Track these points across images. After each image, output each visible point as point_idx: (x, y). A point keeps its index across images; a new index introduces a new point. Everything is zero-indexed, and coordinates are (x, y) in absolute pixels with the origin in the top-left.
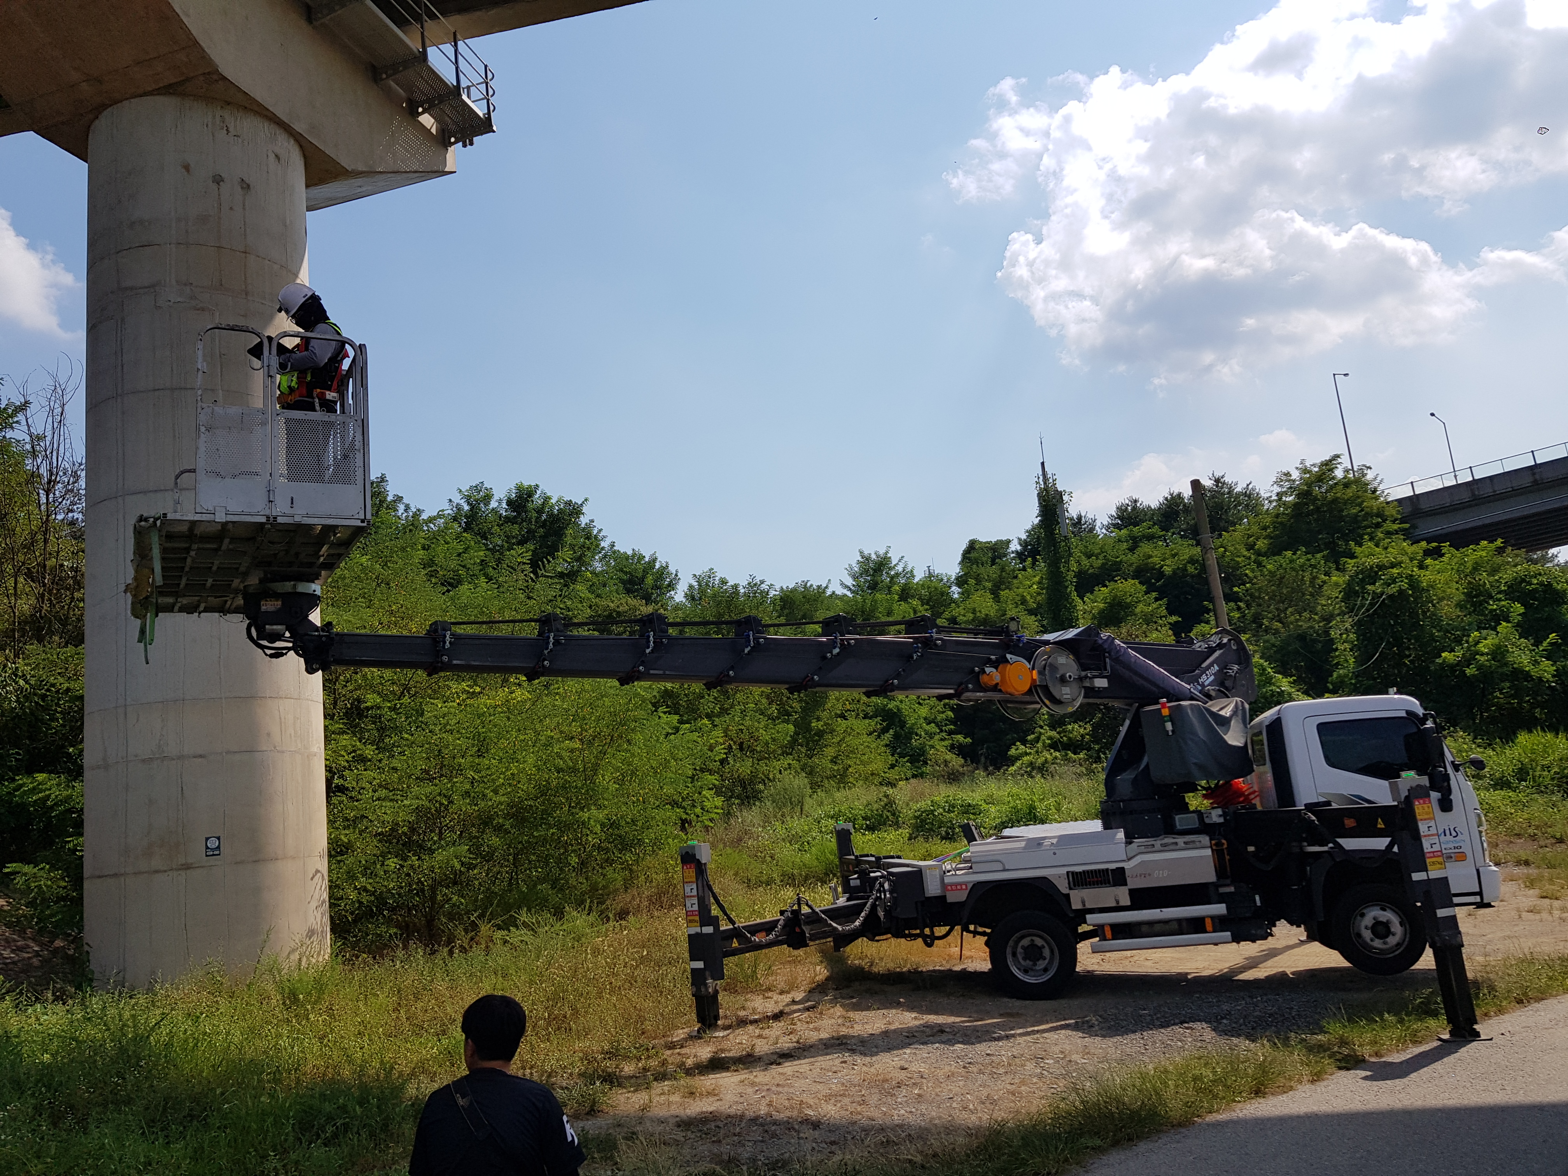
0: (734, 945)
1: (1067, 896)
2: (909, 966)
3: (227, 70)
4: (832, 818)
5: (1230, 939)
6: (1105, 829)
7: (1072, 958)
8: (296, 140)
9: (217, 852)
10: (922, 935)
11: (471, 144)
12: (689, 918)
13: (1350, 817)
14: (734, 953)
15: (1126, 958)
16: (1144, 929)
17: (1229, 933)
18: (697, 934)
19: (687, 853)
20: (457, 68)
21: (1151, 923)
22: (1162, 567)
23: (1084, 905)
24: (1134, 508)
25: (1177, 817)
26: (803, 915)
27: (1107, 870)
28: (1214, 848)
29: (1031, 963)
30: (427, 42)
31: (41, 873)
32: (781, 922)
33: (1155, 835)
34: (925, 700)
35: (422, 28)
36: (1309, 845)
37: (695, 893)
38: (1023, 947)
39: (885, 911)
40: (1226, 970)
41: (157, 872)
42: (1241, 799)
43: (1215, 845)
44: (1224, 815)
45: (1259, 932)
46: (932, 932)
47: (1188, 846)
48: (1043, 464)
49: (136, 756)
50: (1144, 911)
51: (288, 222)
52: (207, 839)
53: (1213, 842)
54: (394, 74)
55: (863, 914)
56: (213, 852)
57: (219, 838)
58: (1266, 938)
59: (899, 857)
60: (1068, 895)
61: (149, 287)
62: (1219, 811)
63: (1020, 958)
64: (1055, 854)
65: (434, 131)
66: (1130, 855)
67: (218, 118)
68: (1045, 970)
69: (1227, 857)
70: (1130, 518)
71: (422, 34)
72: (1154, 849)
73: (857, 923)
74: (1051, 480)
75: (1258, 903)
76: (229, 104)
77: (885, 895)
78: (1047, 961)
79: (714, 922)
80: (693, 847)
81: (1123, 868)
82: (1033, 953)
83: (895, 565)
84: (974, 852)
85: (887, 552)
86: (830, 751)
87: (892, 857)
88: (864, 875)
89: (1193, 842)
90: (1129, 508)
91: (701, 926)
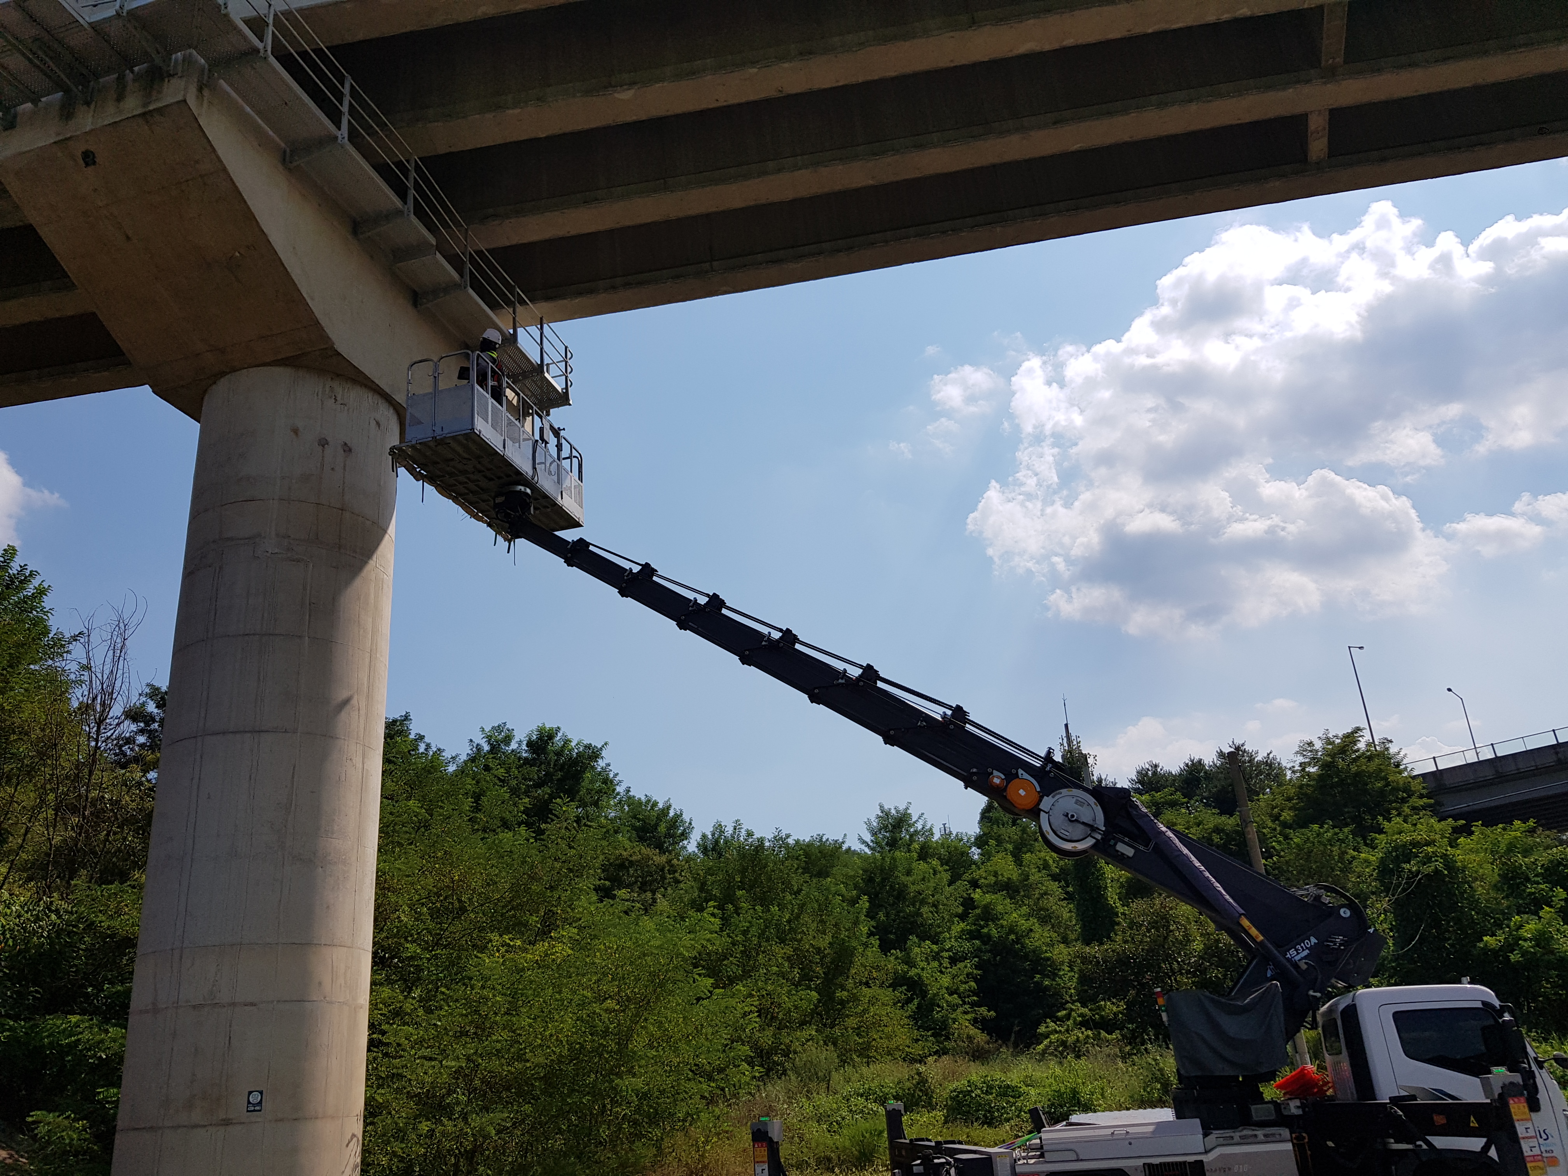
3: (342, 347)
6: (1177, 1118)
8: (395, 409)
9: (258, 1108)
13: (1439, 1113)
19: (759, 1130)
20: (542, 349)
24: (1155, 773)
25: (1253, 1107)
27: (1185, 1162)
28: (1295, 1141)
30: (518, 325)
33: (1233, 1127)
34: (946, 968)
35: (514, 313)
36: (1396, 1142)
41: (196, 1126)
42: (1316, 1090)
43: (1296, 1138)
44: (1302, 1107)
47: (1269, 1139)
48: (1066, 726)
49: (187, 1001)
51: (382, 483)
52: (250, 1093)
53: (1294, 1135)
56: (255, 1108)
57: (261, 1093)
59: (960, 1143)
61: (249, 538)
62: (1297, 1103)
64: (1130, 1143)
65: (514, 402)
66: (1208, 1148)
67: (327, 389)
69: (1309, 1152)
70: (1150, 782)
71: (514, 319)
72: (1232, 1142)
74: (1075, 743)
76: (338, 375)
80: (765, 1123)
81: (1202, 1161)
83: (915, 822)
84: (1045, 1140)
85: (907, 808)
86: (852, 1022)
87: (953, 1142)
88: (927, 1161)
89: (1273, 1135)
90: (1150, 773)
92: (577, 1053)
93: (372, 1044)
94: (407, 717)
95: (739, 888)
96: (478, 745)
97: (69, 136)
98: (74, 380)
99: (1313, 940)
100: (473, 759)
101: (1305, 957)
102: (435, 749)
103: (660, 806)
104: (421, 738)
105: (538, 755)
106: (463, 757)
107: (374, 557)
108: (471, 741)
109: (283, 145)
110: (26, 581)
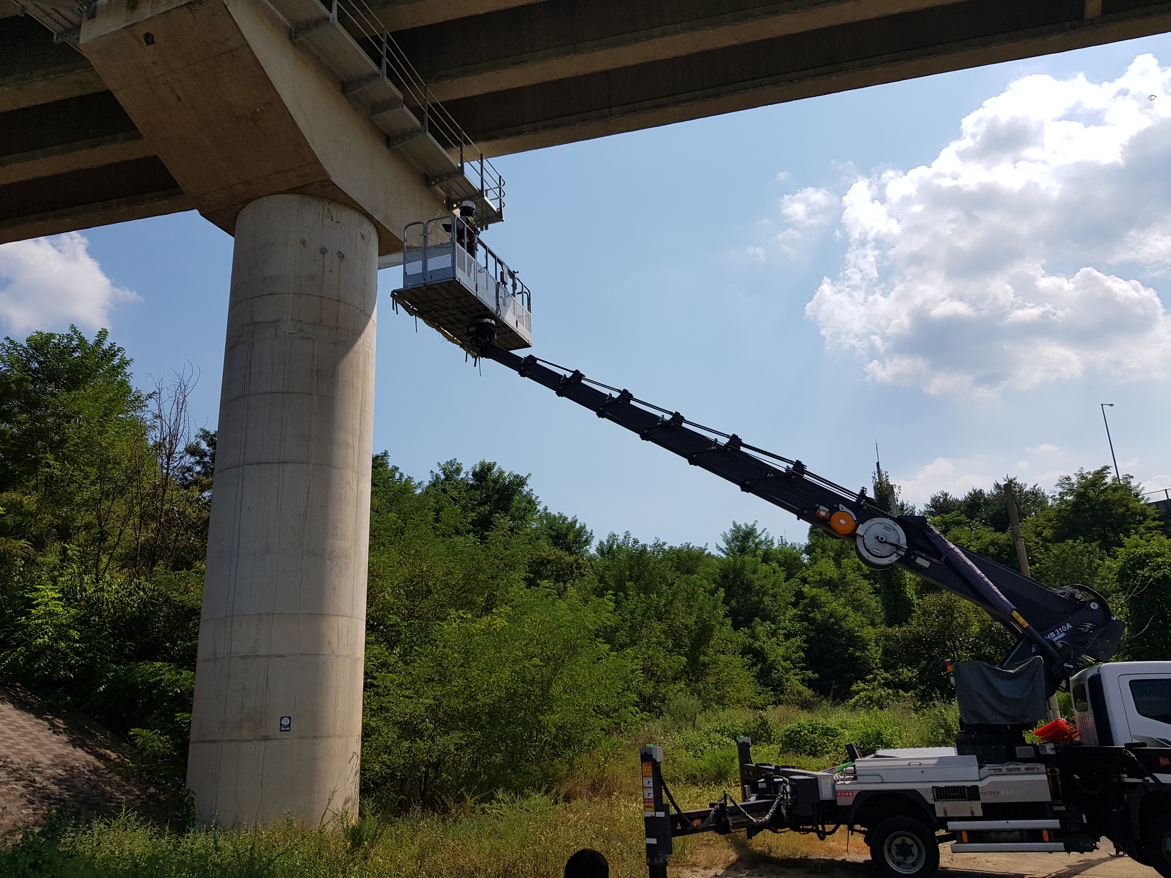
0: (678, 828)
1: (933, 806)
2: (799, 854)
3: (334, 179)
4: (718, 732)
5: (1063, 849)
6: (959, 754)
7: (935, 855)
8: (375, 226)
10: (817, 831)
11: (487, 228)
12: (646, 804)
13: (1164, 757)
14: (679, 834)
15: (970, 859)
16: (993, 836)
17: (1062, 844)
18: (652, 817)
19: (646, 753)
20: (482, 178)
21: (998, 831)
22: (968, 547)
23: (946, 814)
24: (945, 500)
25: (1017, 748)
26: (728, 808)
27: (964, 787)
28: (1049, 774)
29: (903, 858)
30: (464, 160)
31: (155, 737)
32: (712, 813)
33: (1002, 762)
34: (782, 642)
35: (461, 151)
36: (1128, 777)
37: (651, 785)
38: (896, 845)
39: (787, 809)
40: (1054, 875)
41: (245, 740)
42: (1066, 737)
43: (1050, 772)
44: (1056, 748)
45: (1086, 845)
46: (823, 828)
47: (1029, 771)
48: (878, 464)
49: (237, 653)
50: (994, 822)
51: (367, 280)
53: (1048, 770)
54: (440, 182)
55: (771, 811)
58: (1091, 851)
59: (794, 767)
60: (934, 805)
61: (272, 322)
62: (1052, 745)
63: (894, 853)
64: (922, 772)
66: (982, 777)
67: (326, 210)
68: (914, 864)
69: (1060, 782)
70: (941, 507)
71: (461, 155)
72: (1001, 773)
73: (767, 817)
74: (884, 476)
75: (1085, 821)
76: (334, 200)
77: (787, 797)
78: (915, 857)
79: (666, 808)
80: (651, 749)
81: (977, 786)
82: (904, 850)
83: (759, 535)
84: (858, 767)
85: (754, 525)
86: (711, 679)
87: (788, 767)
88: (769, 780)
89: (1032, 769)
90: (941, 500)
91: (656, 811)
92: (511, 696)
93: (366, 686)
94: (386, 454)
95: (628, 580)
96: (437, 474)
97: (134, 22)
98: (144, 206)
99: (1069, 626)
100: (434, 485)
101: (1062, 639)
102: (406, 477)
103: (569, 520)
104: (397, 469)
105: (481, 482)
106: (426, 484)
107: (362, 336)
108: (432, 472)
109: (289, 25)
110: (114, 355)
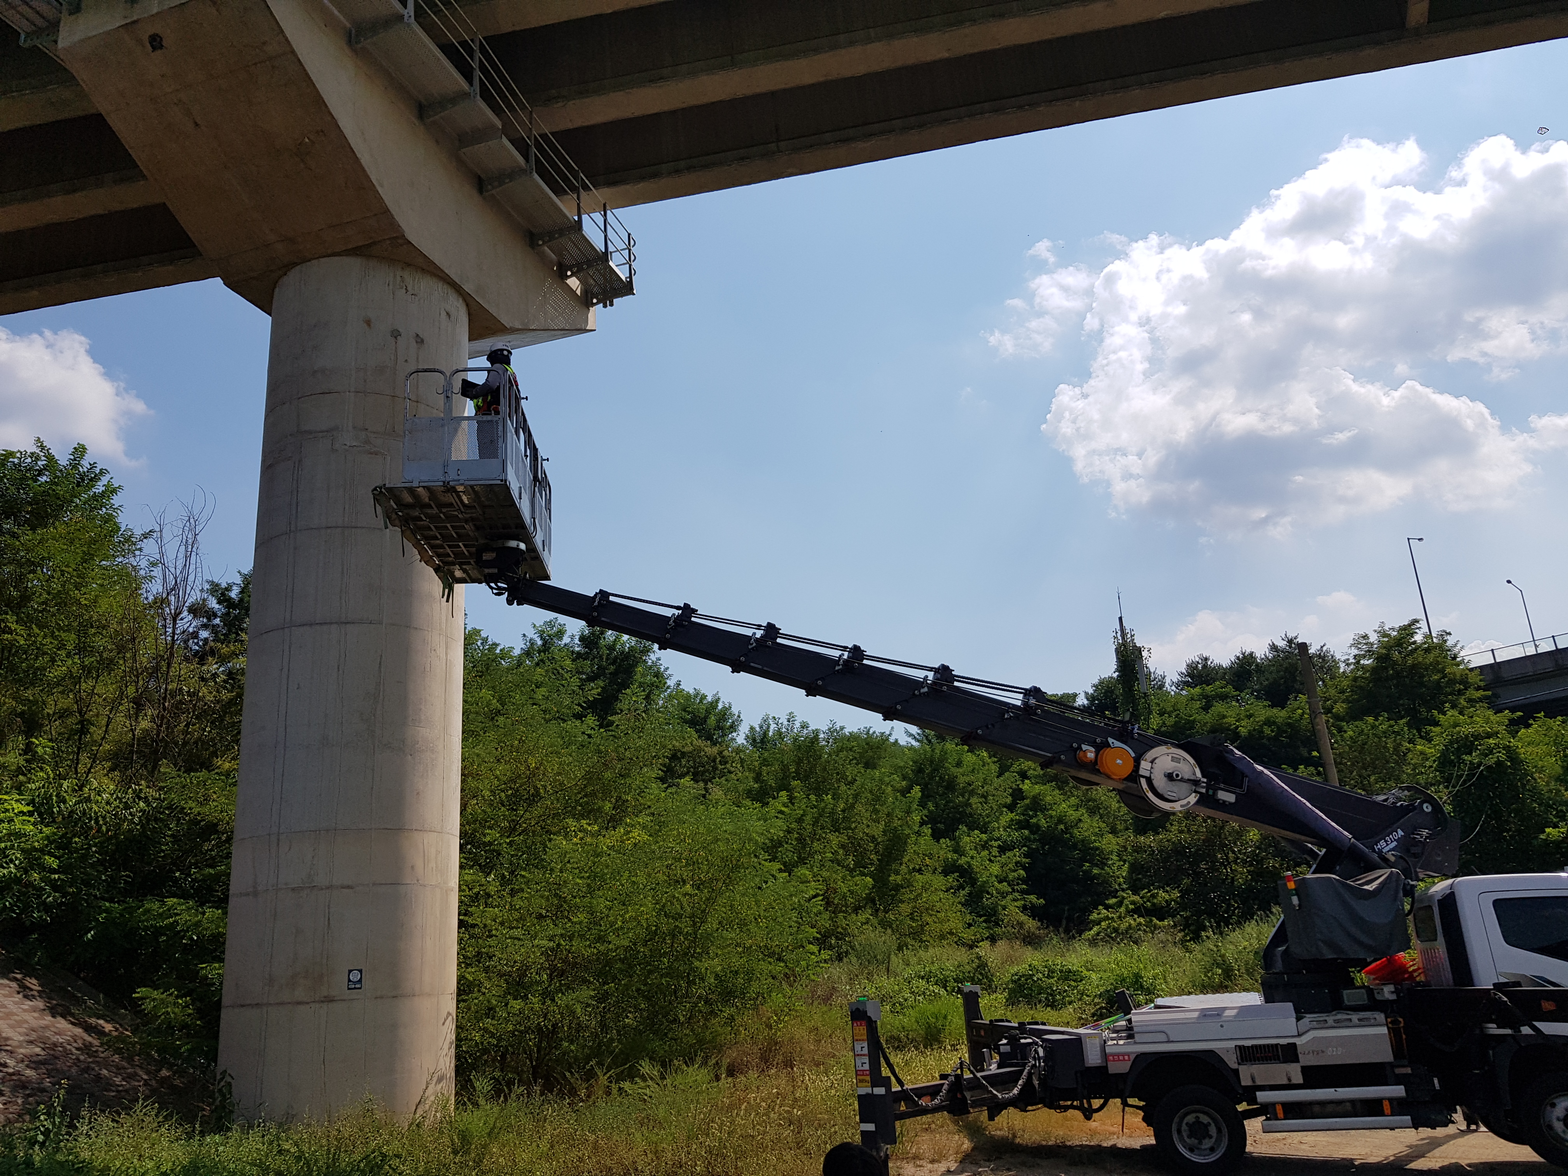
0: (902, 1109)
1: (1236, 1072)
2: (1053, 1139)
3: (410, 236)
4: (923, 978)
5: (1410, 1124)
6: (1266, 1002)
7: (1240, 1136)
8: (465, 300)
9: (358, 986)
10: (1080, 1108)
11: (614, 304)
12: (859, 1077)
13: (1548, 1000)
14: (903, 1116)
16: (1317, 1109)
17: (1409, 1117)
18: (868, 1094)
19: (858, 1009)
20: (606, 237)
21: (1322, 1103)
22: (1237, 727)
23: (1254, 1081)
24: (1205, 666)
25: (1345, 992)
26: (965, 1080)
27: (1277, 1045)
28: (1390, 1025)
29: (1196, 1141)
30: (582, 210)
31: (171, 1000)
32: (945, 1087)
33: (1326, 1011)
34: (996, 857)
35: (579, 199)
36: (1497, 1027)
37: (865, 1051)
38: (1187, 1124)
39: (1039, 1079)
40: (1392, 1158)
41: (300, 1003)
42: (1406, 976)
43: (1391, 1023)
44: (1397, 992)
45: (1439, 1117)
46: (1090, 1105)
47: (1363, 1023)
48: (1120, 619)
49: (287, 884)
50: (1318, 1091)
52: (350, 971)
53: (1389, 1020)
54: (549, 241)
55: (1020, 1082)
56: (355, 986)
57: (361, 971)
58: (1444, 1125)
59: (1044, 1024)
60: (1237, 1070)
61: (327, 431)
62: (1391, 988)
63: (1185, 1134)
64: (1222, 1026)
65: (578, 292)
66: (1301, 1031)
67: (399, 278)
68: (1212, 1150)
69: (1404, 1036)
70: (1200, 675)
71: (578, 205)
72: (1327, 1025)
73: (1015, 1091)
74: (1129, 636)
75: (1437, 1087)
76: (409, 266)
77: (1040, 1063)
78: (1213, 1140)
79: (886, 1083)
80: (864, 1003)
81: (1295, 1044)
82: (1198, 1131)
84: (1136, 1022)
86: (905, 908)
87: (1037, 1023)
88: (1013, 1041)
89: (1368, 1019)
90: (1200, 666)
91: (872, 1087)
92: (653, 936)
93: (462, 926)
95: (793, 778)
96: (531, 640)
97: (135, 19)
98: (140, 274)
100: (528, 653)
102: (491, 643)
103: (709, 699)
105: (591, 649)
106: (517, 652)
108: (524, 635)
109: (348, 25)
110: (96, 479)
